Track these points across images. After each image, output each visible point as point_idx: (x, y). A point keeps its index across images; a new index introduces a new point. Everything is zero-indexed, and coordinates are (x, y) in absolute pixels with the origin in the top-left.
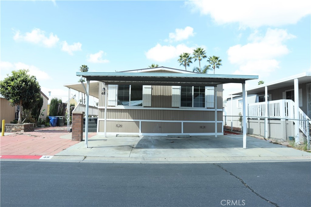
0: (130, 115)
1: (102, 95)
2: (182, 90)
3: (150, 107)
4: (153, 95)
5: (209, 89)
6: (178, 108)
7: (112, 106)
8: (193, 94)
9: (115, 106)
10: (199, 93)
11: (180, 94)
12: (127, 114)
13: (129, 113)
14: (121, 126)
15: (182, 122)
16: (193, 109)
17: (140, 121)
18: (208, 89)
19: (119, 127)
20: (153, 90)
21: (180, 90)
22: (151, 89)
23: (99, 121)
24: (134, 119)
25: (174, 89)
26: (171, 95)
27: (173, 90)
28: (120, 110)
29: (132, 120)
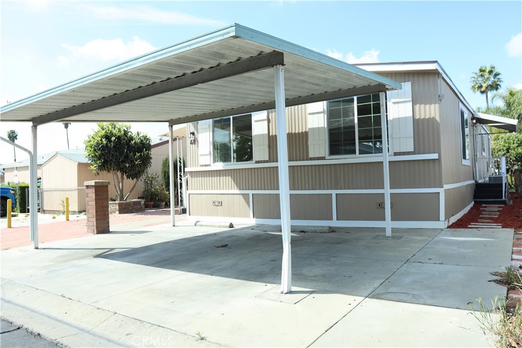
0: (234, 182)
1: (191, 145)
2: (332, 115)
3: (267, 162)
4: (271, 135)
5: (398, 103)
6: (323, 158)
7: (205, 166)
8: (356, 121)
9: (210, 165)
10: (372, 115)
11: (326, 126)
12: (228, 180)
13: (231, 177)
14: (221, 203)
15: (334, 192)
16: (357, 158)
17: (251, 192)
18: (394, 103)
19: (217, 206)
20: (270, 124)
21: (325, 115)
22: (266, 122)
23: (189, 194)
24: (240, 189)
25: (312, 116)
26: (307, 131)
27: (309, 117)
28: (218, 172)
29: (238, 191)
